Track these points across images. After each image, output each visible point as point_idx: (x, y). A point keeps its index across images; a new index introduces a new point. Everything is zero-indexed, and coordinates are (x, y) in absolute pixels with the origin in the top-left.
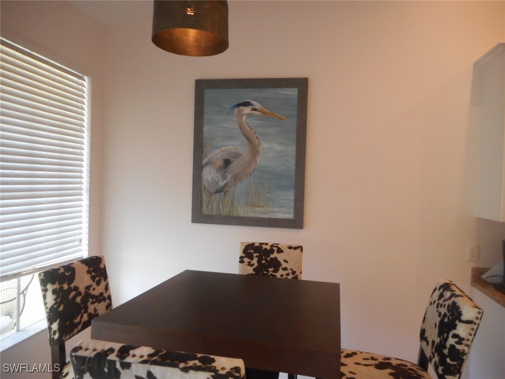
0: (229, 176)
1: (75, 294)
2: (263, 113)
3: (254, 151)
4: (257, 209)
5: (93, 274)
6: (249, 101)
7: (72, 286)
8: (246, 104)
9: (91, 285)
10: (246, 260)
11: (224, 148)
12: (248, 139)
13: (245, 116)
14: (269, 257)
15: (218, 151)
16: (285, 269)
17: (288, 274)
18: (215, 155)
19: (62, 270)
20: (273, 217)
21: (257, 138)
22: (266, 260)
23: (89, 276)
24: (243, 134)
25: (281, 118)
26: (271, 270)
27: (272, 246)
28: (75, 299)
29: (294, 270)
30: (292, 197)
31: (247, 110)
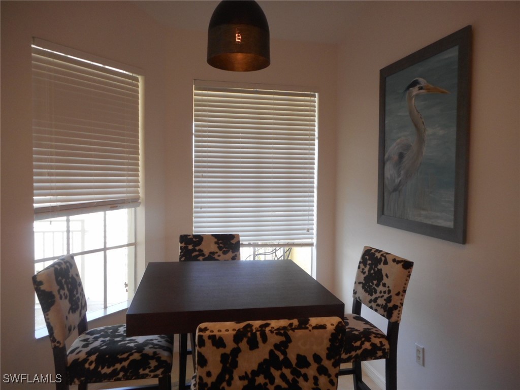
0: (402, 172)
1: (198, 254)
2: (428, 89)
3: (421, 141)
4: (423, 212)
5: (221, 245)
6: (417, 79)
7: (197, 248)
8: (415, 84)
9: (217, 253)
10: (362, 266)
11: (398, 141)
12: (416, 126)
13: (414, 99)
14: (377, 267)
15: (395, 144)
16: (384, 285)
17: (385, 292)
18: (393, 149)
19: (191, 237)
20: (435, 224)
21: (423, 123)
22: (374, 270)
23: (217, 246)
24: (412, 120)
25: (443, 92)
26: (375, 282)
27: (382, 255)
28: (198, 257)
29: (390, 288)
30: (453, 199)
31: (415, 91)
